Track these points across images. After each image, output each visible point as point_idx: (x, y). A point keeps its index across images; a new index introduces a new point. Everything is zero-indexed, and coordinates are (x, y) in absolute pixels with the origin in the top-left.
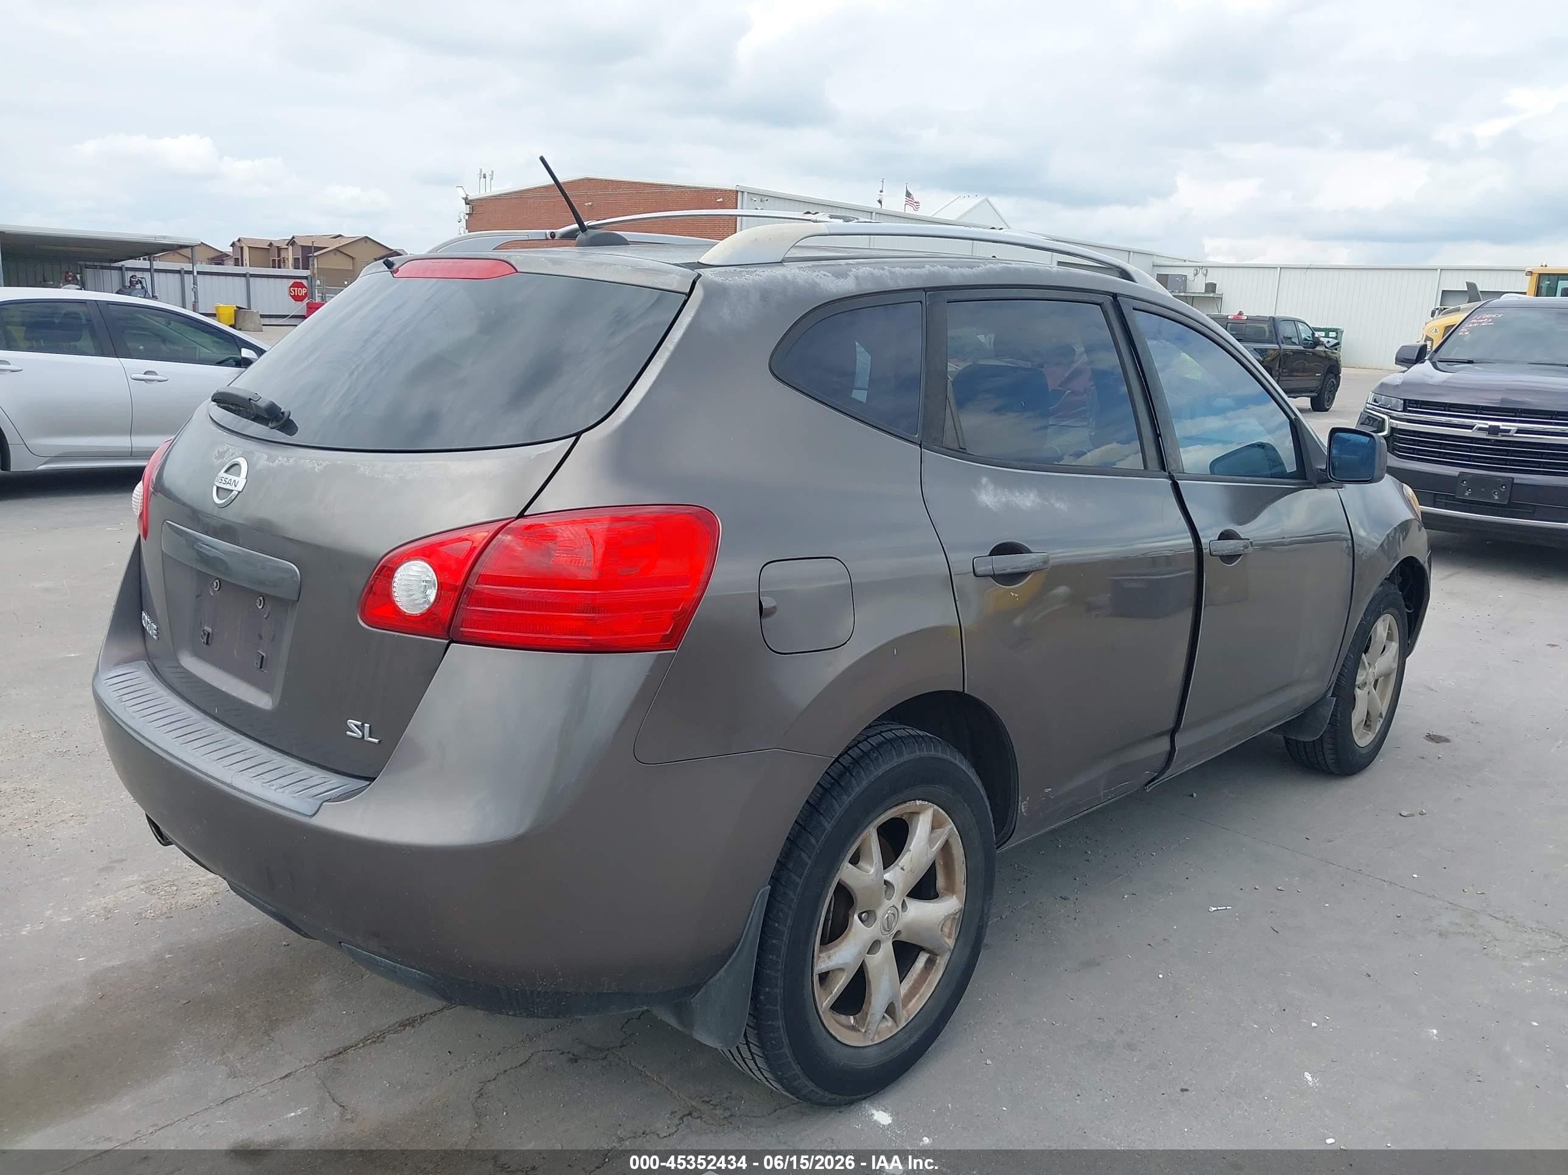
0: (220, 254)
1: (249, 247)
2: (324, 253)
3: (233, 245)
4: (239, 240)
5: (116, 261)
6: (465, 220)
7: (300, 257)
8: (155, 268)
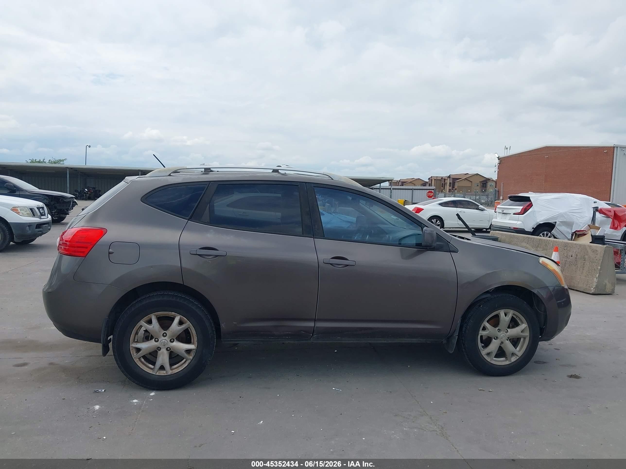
0: (425, 182)
1: (434, 179)
2: (460, 181)
3: (429, 179)
4: (431, 177)
5: (371, 186)
6: (497, 166)
7: (452, 182)
8: (381, 188)
